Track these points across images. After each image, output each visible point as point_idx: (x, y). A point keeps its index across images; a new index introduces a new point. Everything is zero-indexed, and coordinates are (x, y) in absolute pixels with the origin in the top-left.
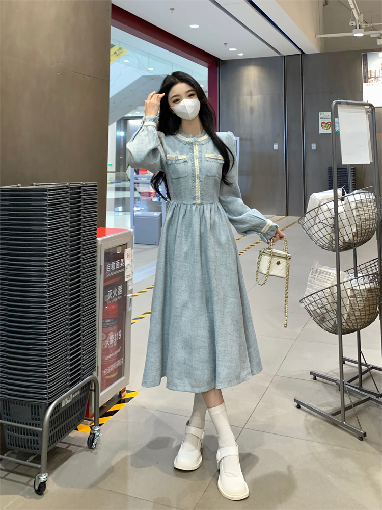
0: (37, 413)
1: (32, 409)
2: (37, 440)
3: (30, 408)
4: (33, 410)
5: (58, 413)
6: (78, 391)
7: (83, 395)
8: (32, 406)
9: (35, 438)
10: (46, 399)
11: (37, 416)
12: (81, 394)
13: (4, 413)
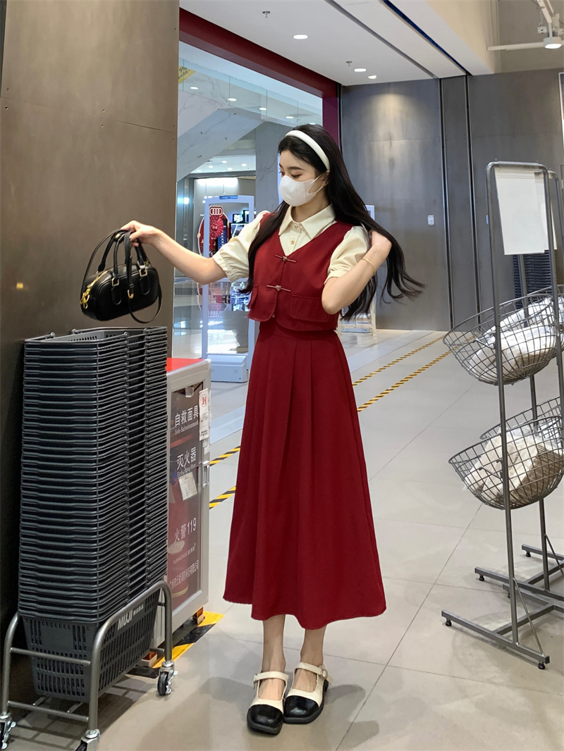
0: (82, 636)
1: (74, 631)
2: (82, 680)
3: (71, 630)
4: (76, 633)
5: (113, 639)
6: (141, 605)
7: (148, 612)
8: (74, 627)
9: (79, 676)
10: (95, 616)
11: (81, 644)
12: (145, 609)
13: (33, 640)
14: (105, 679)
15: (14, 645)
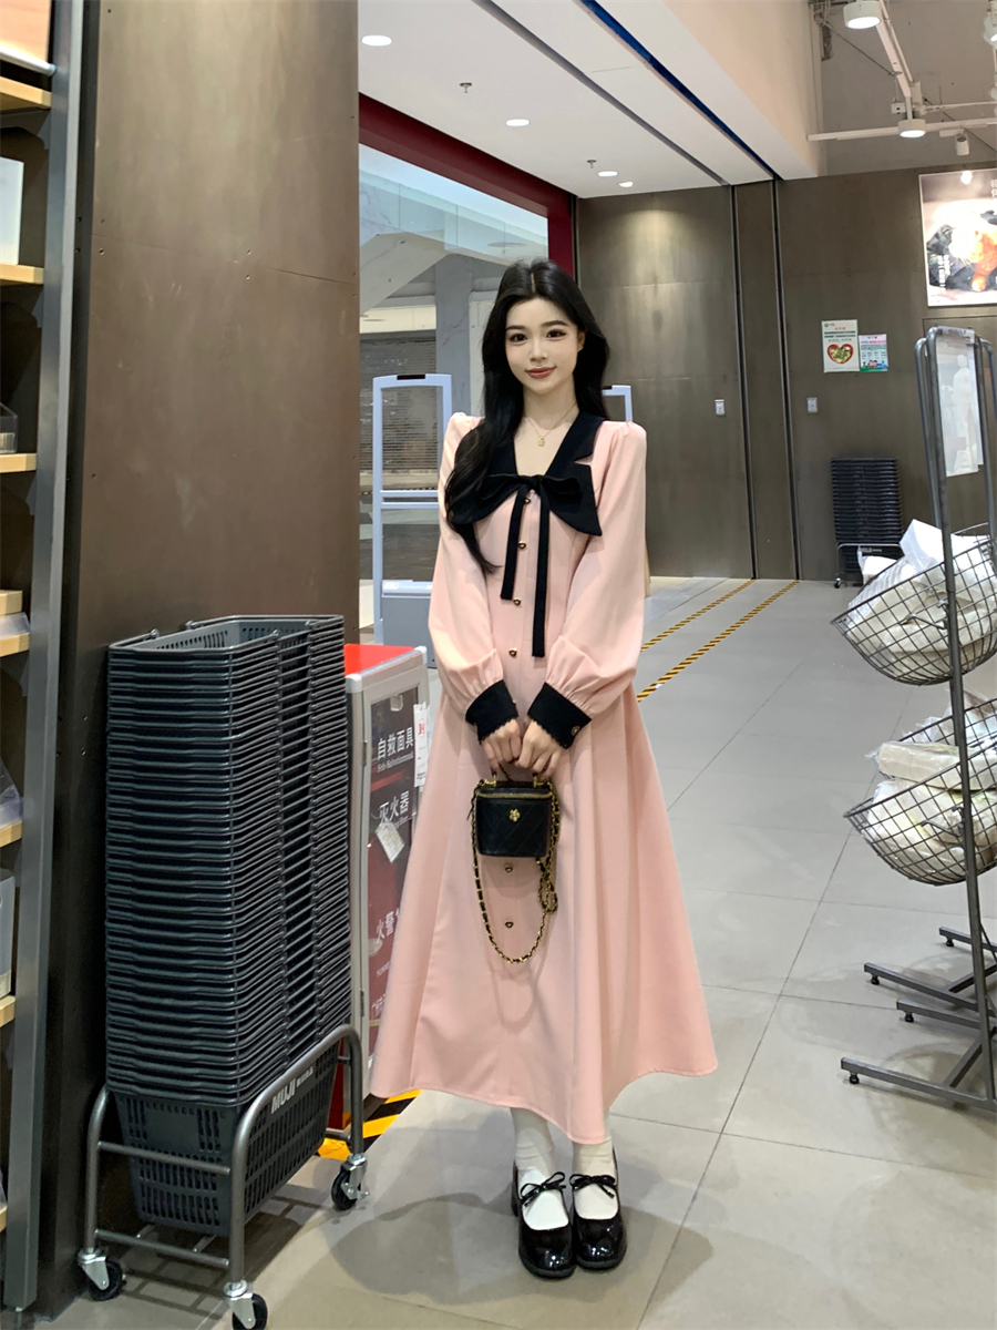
0: (214, 1127)
1: (200, 1119)
2: (214, 1200)
3: (195, 1117)
4: (204, 1122)
5: (264, 1128)
6: (308, 1070)
7: (321, 1077)
8: (199, 1112)
9: (209, 1193)
10: (234, 1096)
11: (212, 1139)
12: (316, 1074)
13: (131, 1131)
14: (255, 1194)
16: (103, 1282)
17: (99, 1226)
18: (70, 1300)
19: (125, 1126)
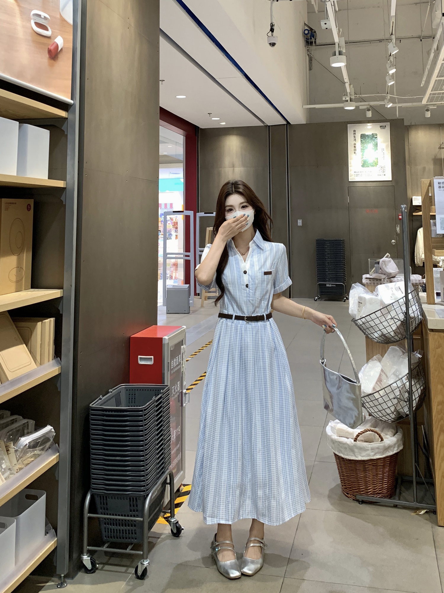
13: (101, 508)
15: (90, 512)
16: (89, 566)
17: (88, 546)
18: (76, 574)
19: (98, 505)
